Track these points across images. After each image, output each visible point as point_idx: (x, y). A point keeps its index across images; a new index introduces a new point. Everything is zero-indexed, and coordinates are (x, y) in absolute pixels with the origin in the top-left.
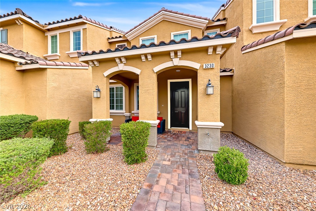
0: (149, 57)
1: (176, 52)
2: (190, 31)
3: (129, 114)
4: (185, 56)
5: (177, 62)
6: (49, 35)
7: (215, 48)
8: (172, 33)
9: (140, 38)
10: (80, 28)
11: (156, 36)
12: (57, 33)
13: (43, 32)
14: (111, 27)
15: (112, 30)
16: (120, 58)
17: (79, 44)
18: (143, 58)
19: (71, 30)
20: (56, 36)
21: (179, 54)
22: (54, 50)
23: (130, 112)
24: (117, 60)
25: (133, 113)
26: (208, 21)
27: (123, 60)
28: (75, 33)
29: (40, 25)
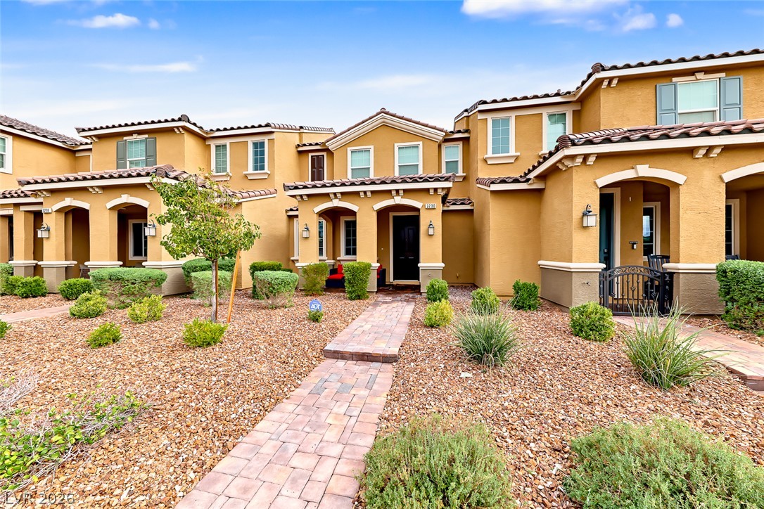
0: (369, 194)
1: (397, 191)
2: (421, 143)
3: (333, 261)
4: (407, 195)
5: (398, 200)
6: (213, 144)
7: (436, 190)
8: (396, 145)
9: (349, 149)
10: (265, 139)
11: (372, 147)
12: (227, 142)
13: (204, 139)
14: (301, 127)
15: (302, 130)
16: (335, 194)
17: (263, 160)
18: (362, 194)
19: (250, 140)
20: (225, 146)
21: (401, 193)
22: (221, 167)
23: (334, 258)
24: (332, 196)
25: (339, 261)
26: (444, 134)
27: (339, 195)
28: (255, 145)
29: (204, 132)
